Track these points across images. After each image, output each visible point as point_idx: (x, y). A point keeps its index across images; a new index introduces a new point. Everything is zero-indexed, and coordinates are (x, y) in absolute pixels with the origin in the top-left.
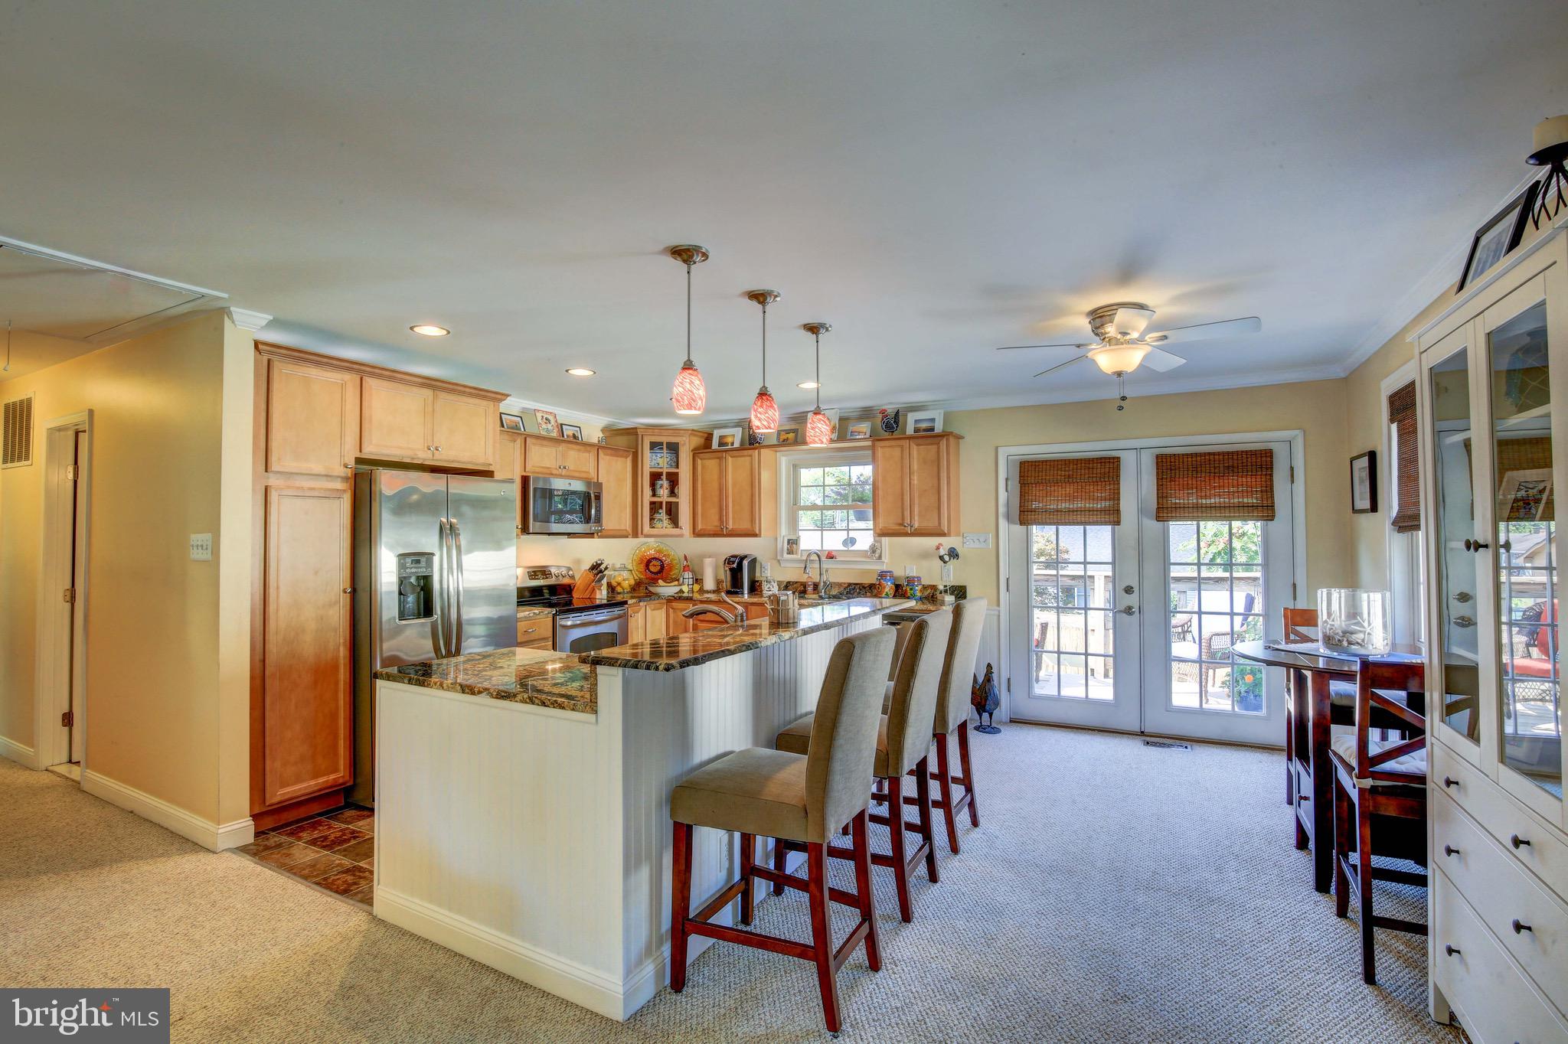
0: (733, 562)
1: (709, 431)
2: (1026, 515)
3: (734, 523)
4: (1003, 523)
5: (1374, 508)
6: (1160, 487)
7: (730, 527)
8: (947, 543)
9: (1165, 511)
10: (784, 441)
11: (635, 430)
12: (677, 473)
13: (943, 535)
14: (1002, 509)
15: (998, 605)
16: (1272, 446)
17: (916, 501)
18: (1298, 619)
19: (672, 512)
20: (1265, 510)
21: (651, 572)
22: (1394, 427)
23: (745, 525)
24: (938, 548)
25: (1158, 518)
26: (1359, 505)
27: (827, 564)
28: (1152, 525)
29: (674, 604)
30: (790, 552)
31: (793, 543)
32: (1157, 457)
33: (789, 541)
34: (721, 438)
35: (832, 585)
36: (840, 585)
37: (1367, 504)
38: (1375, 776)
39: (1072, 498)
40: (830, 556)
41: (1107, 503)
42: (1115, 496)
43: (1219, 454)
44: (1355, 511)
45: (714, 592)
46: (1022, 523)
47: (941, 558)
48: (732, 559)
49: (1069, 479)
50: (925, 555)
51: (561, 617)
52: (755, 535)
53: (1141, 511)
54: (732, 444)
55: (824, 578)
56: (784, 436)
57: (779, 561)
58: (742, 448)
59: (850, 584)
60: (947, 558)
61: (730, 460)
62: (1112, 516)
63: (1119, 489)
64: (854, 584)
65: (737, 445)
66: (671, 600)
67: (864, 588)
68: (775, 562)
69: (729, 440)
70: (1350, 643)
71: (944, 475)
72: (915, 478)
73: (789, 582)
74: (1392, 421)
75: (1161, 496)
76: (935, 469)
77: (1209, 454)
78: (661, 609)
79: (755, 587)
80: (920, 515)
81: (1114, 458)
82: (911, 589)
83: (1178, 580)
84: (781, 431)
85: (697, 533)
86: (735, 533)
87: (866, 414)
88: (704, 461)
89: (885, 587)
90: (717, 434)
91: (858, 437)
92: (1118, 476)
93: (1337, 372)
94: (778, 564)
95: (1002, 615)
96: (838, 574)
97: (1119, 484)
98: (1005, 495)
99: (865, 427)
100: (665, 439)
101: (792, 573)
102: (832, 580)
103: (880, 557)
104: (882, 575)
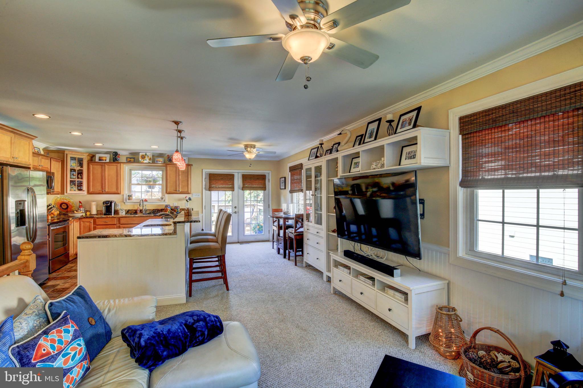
0: (108, 203)
1: (93, 154)
2: (210, 189)
3: (108, 189)
4: (204, 190)
5: (285, 189)
6: (243, 182)
7: (107, 190)
8: (188, 196)
9: (244, 188)
10: (129, 161)
11: (63, 152)
12: (82, 170)
13: (189, 193)
14: (204, 187)
15: (202, 213)
16: (265, 174)
17: (181, 184)
18: (274, 211)
19: (80, 185)
20: (264, 188)
21: (63, 208)
22: (290, 173)
23: (114, 190)
24: (186, 198)
25: (242, 190)
26: (282, 188)
27: (145, 203)
28: (241, 191)
29: (84, 220)
30: (129, 199)
31: (130, 197)
32: (243, 175)
33: (128, 196)
34: (100, 157)
35: (146, 210)
36: (150, 210)
37: (284, 188)
38: (297, 232)
39: (222, 184)
40: (146, 201)
41: (231, 186)
42: (233, 184)
43: (255, 175)
44: (280, 189)
45: (96, 215)
46: (209, 191)
47: (187, 200)
48: (107, 202)
49: (222, 179)
50: (180, 200)
51: (52, 225)
52: (118, 194)
53: (239, 188)
54: (106, 160)
55: (144, 208)
56: (129, 160)
57: (124, 203)
58: (110, 162)
59: (154, 210)
60: (188, 200)
61: (107, 166)
62: (232, 189)
63: (234, 182)
64: (156, 209)
65: (108, 161)
66: (80, 219)
67: (159, 210)
68: (123, 203)
69: (104, 159)
70: (288, 213)
71: (189, 176)
72: (180, 177)
73: (129, 210)
74: (290, 172)
75: (244, 184)
76: (187, 174)
77: (254, 175)
78: (78, 222)
79: (116, 212)
80: (181, 188)
81: (233, 174)
82: (177, 210)
83: (246, 205)
84: (128, 157)
85: (89, 193)
86: (109, 193)
87: (161, 155)
88: (94, 166)
89: (168, 210)
90: (97, 156)
91: (159, 163)
92: (234, 179)
93: (277, 159)
94: (124, 204)
95: (203, 216)
96: (149, 206)
97: (234, 181)
98: (205, 182)
99: (161, 160)
100: (77, 156)
101: (129, 206)
102: (147, 208)
103: (165, 201)
104: (167, 206)
